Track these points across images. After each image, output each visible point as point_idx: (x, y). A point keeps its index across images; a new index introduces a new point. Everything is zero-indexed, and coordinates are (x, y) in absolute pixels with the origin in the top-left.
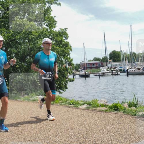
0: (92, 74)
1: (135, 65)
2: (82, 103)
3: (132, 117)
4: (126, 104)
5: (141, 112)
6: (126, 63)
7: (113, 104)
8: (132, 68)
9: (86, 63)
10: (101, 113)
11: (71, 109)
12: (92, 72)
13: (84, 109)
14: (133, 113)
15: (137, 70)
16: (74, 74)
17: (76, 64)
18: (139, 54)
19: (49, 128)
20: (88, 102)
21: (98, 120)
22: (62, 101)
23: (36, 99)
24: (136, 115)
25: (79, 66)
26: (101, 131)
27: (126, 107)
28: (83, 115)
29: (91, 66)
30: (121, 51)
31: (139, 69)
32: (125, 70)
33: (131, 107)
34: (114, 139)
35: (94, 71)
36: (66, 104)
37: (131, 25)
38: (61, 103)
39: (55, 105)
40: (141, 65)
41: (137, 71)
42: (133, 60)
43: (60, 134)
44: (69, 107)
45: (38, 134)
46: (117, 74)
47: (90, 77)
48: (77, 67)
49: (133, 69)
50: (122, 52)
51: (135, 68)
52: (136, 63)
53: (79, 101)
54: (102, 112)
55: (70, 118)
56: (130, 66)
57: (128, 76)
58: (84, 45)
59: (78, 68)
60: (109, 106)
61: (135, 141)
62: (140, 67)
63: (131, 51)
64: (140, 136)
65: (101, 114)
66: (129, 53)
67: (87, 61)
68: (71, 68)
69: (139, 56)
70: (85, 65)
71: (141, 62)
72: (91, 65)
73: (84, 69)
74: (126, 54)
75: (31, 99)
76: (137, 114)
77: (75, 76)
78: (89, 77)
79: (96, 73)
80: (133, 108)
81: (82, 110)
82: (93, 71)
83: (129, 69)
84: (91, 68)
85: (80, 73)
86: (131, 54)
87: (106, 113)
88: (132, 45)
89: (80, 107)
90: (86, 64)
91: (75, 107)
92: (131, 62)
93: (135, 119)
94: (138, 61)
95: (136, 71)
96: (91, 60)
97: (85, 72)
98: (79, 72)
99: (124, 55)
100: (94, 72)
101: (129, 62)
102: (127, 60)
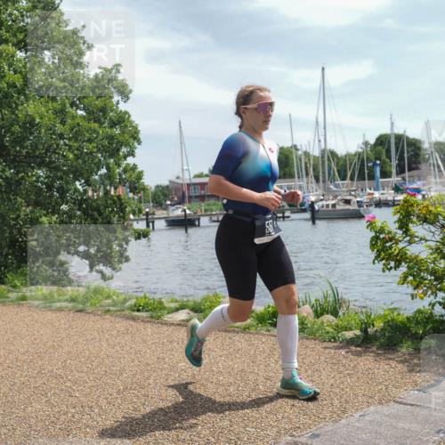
0: (204, 216)
1: (335, 189)
2: (173, 305)
3: (325, 344)
4: (307, 306)
5: (351, 330)
6: (308, 183)
7: (269, 307)
8: (326, 197)
9: (188, 182)
10: (230, 335)
11: (141, 326)
12: (206, 211)
13: (179, 325)
14: (328, 333)
15: (341, 203)
16: (150, 217)
17: (157, 187)
18: (346, 156)
19: (68, 384)
20: (191, 303)
21: (221, 356)
22: (110, 301)
23: (28, 294)
24: (334, 338)
25: (166, 192)
26: (232, 390)
27: (305, 315)
28: (175, 344)
29: (203, 192)
30: (295, 146)
31: (348, 202)
32: (307, 205)
33: (322, 314)
34: (270, 412)
35: (211, 207)
36: (123, 310)
37: (323, 69)
38: (109, 306)
39: (89, 313)
40: (354, 188)
41: (341, 207)
42: (329, 174)
43: (103, 403)
44: (134, 319)
45: (34, 404)
46: (281, 215)
47: (199, 225)
48: (160, 193)
49: (328, 203)
50: (297, 150)
51: (335, 197)
52: (340, 182)
53: (163, 300)
54: (234, 331)
55: (136, 353)
56: (320, 192)
57: (314, 223)
58: (180, 127)
59: (162, 197)
60: (257, 314)
61: (331, 417)
62: (351, 195)
63: (323, 147)
64: (347, 402)
65: (230, 338)
66: (316, 153)
67: (192, 176)
68: (140, 197)
69: (348, 162)
70: (185, 189)
71: (352, 179)
72: (203, 188)
73: (181, 201)
74: (309, 154)
75: (13, 295)
76: (340, 335)
77: (153, 222)
78: (195, 225)
79: (218, 212)
80: (328, 318)
81: (173, 327)
82: (207, 207)
83: (316, 202)
84: (202, 198)
85: (168, 214)
86: (323, 157)
87: (246, 336)
88: (325, 128)
89: (168, 318)
90: (189, 185)
91: (152, 317)
92: (324, 181)
93: (332, 351)
94: (344, 178)
95: (338, 207)
96: (202, 173)
97: (185, 211)
98: (165, 212)
99: (303, 157)
100: (212, 210)
101: (317, 180)
102: (311, 172)
